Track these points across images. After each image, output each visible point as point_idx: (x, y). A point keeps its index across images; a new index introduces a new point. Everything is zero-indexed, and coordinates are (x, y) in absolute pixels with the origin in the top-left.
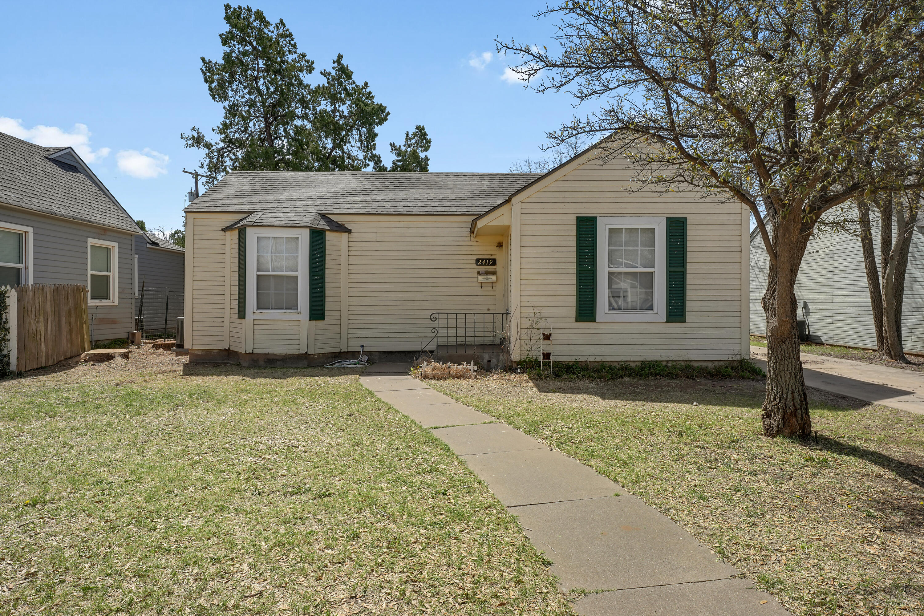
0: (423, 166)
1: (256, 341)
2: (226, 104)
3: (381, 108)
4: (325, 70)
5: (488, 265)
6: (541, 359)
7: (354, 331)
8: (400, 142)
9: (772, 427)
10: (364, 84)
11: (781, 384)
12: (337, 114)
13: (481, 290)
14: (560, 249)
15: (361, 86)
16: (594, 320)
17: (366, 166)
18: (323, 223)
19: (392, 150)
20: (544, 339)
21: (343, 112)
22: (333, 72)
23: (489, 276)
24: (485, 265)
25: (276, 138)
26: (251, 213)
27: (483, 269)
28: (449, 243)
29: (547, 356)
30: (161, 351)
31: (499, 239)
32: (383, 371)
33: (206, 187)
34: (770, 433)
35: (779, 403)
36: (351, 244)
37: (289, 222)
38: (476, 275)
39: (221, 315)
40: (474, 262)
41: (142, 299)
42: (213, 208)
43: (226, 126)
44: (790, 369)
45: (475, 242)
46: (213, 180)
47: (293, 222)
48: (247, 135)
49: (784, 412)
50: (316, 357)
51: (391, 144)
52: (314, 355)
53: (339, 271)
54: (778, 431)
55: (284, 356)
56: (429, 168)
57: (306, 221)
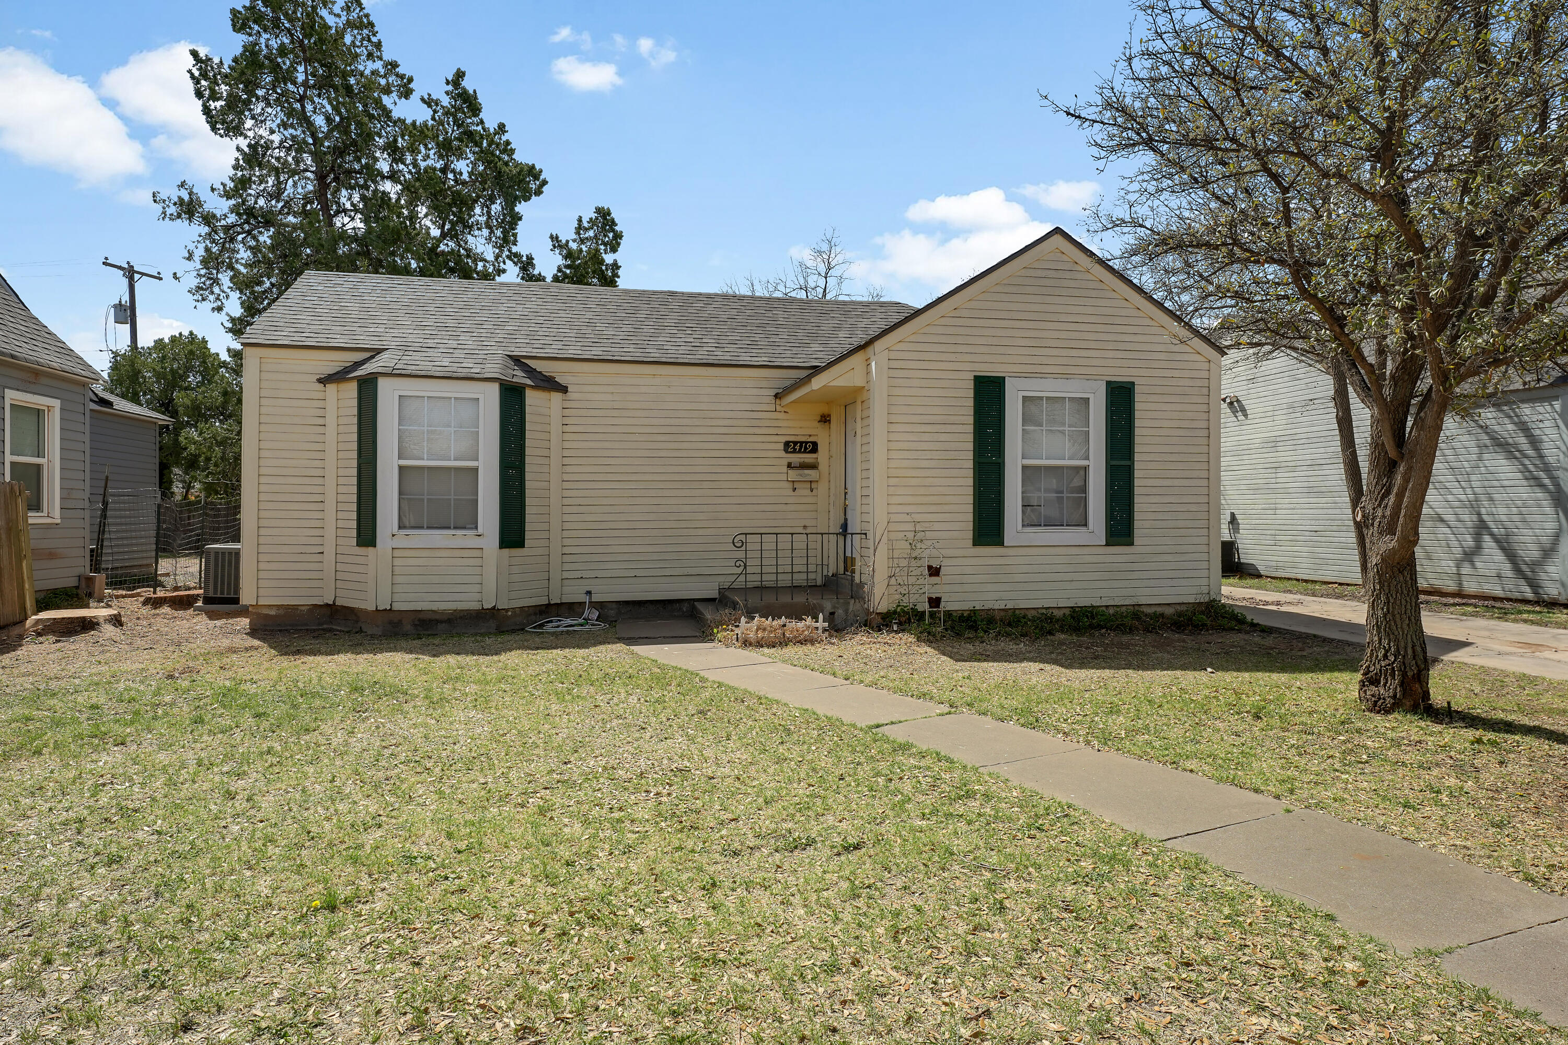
0: (608, 279)
1: (398, 589)
2: (243, 143)
3: (533, 172)
4: (429, 95)
5: (805, 452)
6: (925, 607)
7: (573, 566)
8: (567, 234)
9: (1384, 699)
10: (499, 127)
11: (1396, 633)
12: (451, 176)
13: (793, 493)
14: (949, 428)
15: (492, 130)
16: (1001, 543)
17: (501, 272)
18: (520, 373)
19: (554, 247)
20: (931, 575)
21: (461, 174)
22: (446, 101)
23: (806, 472)
24: (800, 452)
25: (338, 213)
26: (379, 351)
27: (797, 458)
28: (740, 415)
29: (935, 602)
30: (166, 609)
31: (824, 409)
32: (652, 636)
33: (195, 297)
34: (1378, 707)
35: (1393, 663)
36: (567, 412)
37: (460, 370)
38: (785, 469)
39: (318, 541)
40: (781, 446)
41: (105, 510)
42: (298, 339)
43: (242, 184)
44: (1409, 611)
45: (783, 414)
46: (212, 284)
47: (468, 370)
48: (280, 205)
49: (1403, 676)
50: (510, 613)
51: (551, 237)
52: (507, 610)
53: (546, 461)
54: (1394, 704)
55: (452, 614)
56: (619, 281)
57: (493, 368)
